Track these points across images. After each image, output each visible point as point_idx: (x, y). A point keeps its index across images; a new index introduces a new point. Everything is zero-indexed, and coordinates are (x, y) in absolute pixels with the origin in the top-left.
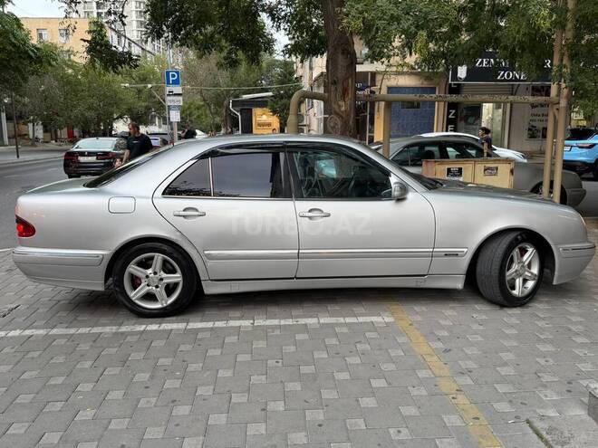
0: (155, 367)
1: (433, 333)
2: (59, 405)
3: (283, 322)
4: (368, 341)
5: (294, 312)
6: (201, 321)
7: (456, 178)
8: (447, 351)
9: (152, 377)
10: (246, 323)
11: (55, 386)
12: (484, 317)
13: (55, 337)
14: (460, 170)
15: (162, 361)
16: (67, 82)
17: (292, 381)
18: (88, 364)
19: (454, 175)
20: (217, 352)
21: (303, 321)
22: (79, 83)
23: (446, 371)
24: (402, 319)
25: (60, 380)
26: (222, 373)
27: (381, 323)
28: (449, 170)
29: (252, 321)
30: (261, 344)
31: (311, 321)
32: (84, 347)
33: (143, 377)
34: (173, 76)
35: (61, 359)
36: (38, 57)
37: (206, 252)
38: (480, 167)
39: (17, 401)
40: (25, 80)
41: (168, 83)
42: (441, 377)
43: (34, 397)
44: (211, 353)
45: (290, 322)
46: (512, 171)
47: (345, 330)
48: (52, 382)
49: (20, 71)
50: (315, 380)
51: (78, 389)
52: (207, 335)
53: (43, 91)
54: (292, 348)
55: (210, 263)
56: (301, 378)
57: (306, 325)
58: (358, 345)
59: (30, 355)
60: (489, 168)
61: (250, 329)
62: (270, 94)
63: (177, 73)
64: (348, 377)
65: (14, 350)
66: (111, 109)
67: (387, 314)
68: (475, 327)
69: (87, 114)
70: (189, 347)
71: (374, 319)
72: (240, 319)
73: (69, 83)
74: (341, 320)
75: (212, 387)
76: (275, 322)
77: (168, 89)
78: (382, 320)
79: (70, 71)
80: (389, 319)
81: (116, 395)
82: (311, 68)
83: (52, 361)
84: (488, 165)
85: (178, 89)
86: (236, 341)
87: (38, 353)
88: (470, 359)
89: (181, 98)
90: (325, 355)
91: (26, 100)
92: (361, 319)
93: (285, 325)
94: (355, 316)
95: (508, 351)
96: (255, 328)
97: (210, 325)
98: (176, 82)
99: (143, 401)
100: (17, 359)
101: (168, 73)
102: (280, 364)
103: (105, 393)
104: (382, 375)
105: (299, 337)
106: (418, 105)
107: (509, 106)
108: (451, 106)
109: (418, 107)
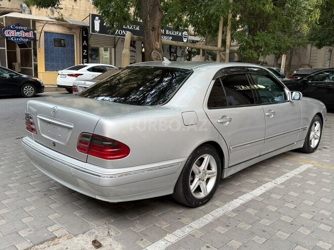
80: (310, 165)
92: (303, 168)
106: (64, 44)
107: (113, 49)
108: (84, 47)
109: (64, 46)
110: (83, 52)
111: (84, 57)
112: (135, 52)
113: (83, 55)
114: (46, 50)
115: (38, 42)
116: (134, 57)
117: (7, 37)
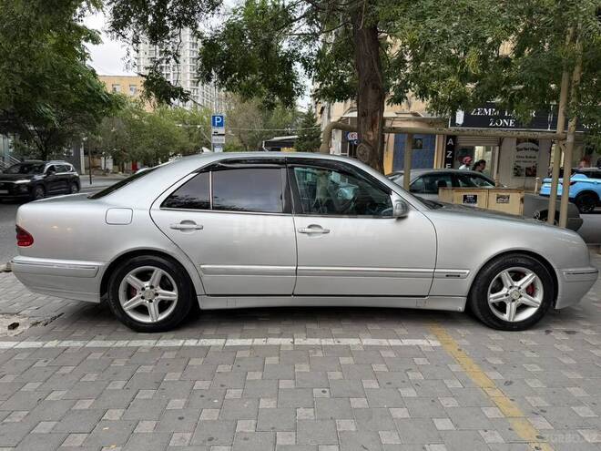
0: (192, 392)
1: (485, 360)
2: (81, 438)
3: (324, 342)
4: (419, 368)
5: (335, 331)
6: (240, 338)
7: (472, 205)
8: (508, 383)
9: (187, 404)
10: (286, 341)
11: (81, 411)
12: (533, 343)
13: (91, 351)
14: (475, 197)
15: (199, 385)
16: (132, 125)
17: (344, 418)
18: (120, 385)
19: (470, 202)
20: (258, 376)
21: (344, 342)
22: (143, 126)
23: (515, 410)
24: (448, 343)
25: (87, 404)
26: (264, 404)
27: (427, 347)
28: (465, 197)
29: (292, 340)
30: (305, 368)
31: (353, 342)
32: (120, 363)
33: (177, 403)
34: (218, 120)
35: (92, 377)
36: (109, 102)
37: (202, 266)
38: (493, 196)
39: (35, 431)
40: (100, 122)
41: (214, 125)
42: (512, 417)
43: (55, 426)
44: (251, 376)
45: (330, 342)
46: (522, 200)
47: (391, 354)
48: (78, 407)
49: (94, 113)
50: (371, 418)
51: (106, 417)
52: (246, 354)
53: (114, 132)
54: (338, 375)
55: (206, 278)
56: (353, 414)
57: (348, 346)
58: (409, 374)
59: (63, 370)
60: (501, 197)
61: (291, 348)
62: (296, 137)
63: (222, 117)
64: (407, 415)
65: (46, 364)
66: (167, 148)
67: (432, 336)
68: (528, 354)
69: (148, 151)
70: (227, 368)
71: (420, 342)
72: (280, 336)
73: (135, 126)
74: (385, 342)
75: (253, 422)
76: (316, 341)
77: (214, 130)
78: (428, 344)
79: (136, 117)
80: (435, 343)
81: (146, 427)
82: (329, 117)
83: (83, 380)
84: (501, 194)
85: (221, 130)
86: (277, 362)
87: (71, 368)
88: (536, 394)
89: (224, 138)
90: (375, 386)
91: (100, 138)
92: (406, 342)
93: (326, 346)
94: (398, 337)
95: (576, 386)
96: (297, 348)
97: (248, 342)
98: (220, 125)
99: (176, 437)
100: (47, 375)
101: (214, 117)
102: (327, 395)
103: (134, 423)
104: (444, 414)
105: (344, 360)
106: (421, 145)
107: (497, 148)
108: (449, 148)
109: (421, 147)
110: (447, 154)
111: (447, 161)
112: (537, 150)
113: (446, 158)
114: (395, 153)
115: (386, 145)
116: (535, 157)
117: (350, 141)
